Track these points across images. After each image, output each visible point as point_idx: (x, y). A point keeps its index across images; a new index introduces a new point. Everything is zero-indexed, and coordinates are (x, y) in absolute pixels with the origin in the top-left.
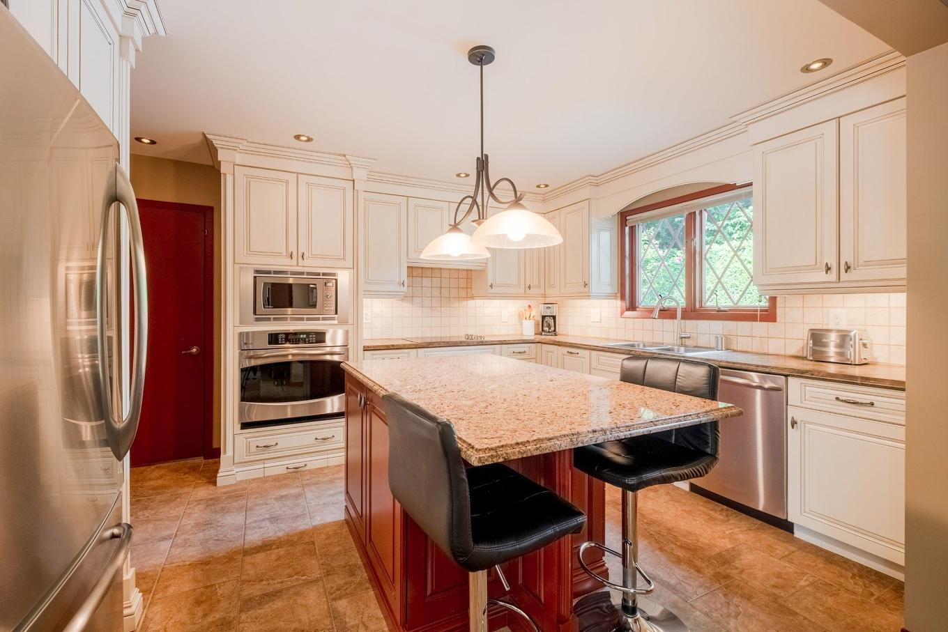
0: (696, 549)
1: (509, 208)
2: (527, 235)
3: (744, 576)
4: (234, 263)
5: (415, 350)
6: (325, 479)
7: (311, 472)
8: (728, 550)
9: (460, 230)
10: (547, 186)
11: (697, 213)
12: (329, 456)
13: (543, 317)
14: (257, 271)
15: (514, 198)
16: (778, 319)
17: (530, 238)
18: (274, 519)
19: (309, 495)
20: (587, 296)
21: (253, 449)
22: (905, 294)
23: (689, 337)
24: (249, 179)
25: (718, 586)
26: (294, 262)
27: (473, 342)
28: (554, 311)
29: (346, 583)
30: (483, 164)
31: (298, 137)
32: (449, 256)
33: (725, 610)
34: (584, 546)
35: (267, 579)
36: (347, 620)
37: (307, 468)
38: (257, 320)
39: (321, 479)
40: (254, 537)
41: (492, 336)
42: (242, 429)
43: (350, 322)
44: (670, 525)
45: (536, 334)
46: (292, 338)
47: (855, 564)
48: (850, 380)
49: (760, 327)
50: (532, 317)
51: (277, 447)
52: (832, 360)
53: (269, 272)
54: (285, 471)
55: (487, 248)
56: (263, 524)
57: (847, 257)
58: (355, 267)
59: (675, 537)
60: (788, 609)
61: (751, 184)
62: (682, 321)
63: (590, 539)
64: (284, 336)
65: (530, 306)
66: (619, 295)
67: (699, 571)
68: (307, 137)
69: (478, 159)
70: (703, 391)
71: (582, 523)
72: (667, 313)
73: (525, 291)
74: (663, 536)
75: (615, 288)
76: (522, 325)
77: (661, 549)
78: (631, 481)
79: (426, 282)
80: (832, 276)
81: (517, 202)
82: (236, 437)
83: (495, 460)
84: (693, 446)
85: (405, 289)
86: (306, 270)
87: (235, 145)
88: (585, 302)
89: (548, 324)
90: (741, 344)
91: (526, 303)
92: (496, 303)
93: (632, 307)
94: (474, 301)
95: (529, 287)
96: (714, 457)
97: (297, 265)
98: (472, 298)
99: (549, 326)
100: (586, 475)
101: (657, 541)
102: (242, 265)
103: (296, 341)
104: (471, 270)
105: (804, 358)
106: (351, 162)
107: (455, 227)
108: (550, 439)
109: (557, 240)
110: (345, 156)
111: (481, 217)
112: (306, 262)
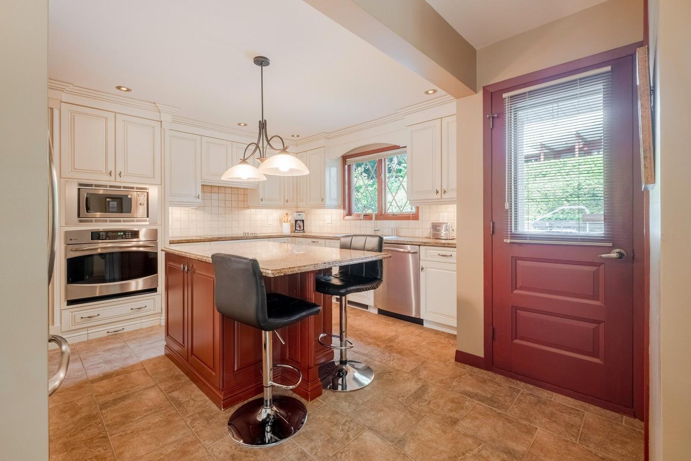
0: (378, 338)
1: (279, 153)
2: (290, 169)
3: (399, 345)
4: (60, 178)
5: (209, 242)
6: (141, 336)
7: (128, 333)
8: (393, 336)
9: (247, 163)
10: (298, 136)
11: (383, 160)
12: (142, 321)
13: (296, 221)
14: (80, 185)
15: (282, 148)
16: (420, 219)
17: (292, 170)
18: (108, 362)
19: (132, 346)
20: (323, 206)
21: (78, 319)
22: (456, 205)
23: (379, 230)
24: (73, 114)
25: (387, 350)
26: (113, 178)
27: (250, 237)
28: (303, 217)
29: (175, 384)
30: (263, 125)
31: (119, 88)
32: (240, 178)
33: (389, 359)
34: (322, 335)
35: (115, 392)
36: (181, 400)
37: (124, 331)
38: (81, 221)
39: (138, 336)
40: (94, 373)
41: (262, 233)
42: (68, 305)
43: (159, 223)
44: (366, 330)
45: (291, 232)
46: (110, 235)
47: (446, 333)
48: (444, 246)
49: (412, 223)
50: (288, 220)
51: (99, 317)
52: (443, 238)
53: (91, 185)
54: (106, 335)
55: (265, 175)
56: (100, 365)
57: (445, 187)
58: (162, 184)
59: (369, 335)
60: (416, 354)
61: (406, 147)
62: (376, 221)
63: (324, 332)
64: (104, 234)
65: (287, 214)
66: (342, 206)
67: (378, 346)
68: (127, 88)
69: (260, 122)
70: (376, 249)
71: (320, 310)
72: (367, 217)
73: (284, 204)
74: (363, 335)
75: (340, 202)
76: (282, 226)
77: (361, 341)
78: (343, 291)
79: (214, 196)
80: (439, 196)
81: (284, 150)
82: (63, 311)
83: (280, 275)
84: (372, 276)
85: (200, 200)
86: (122, 185)
87: (63, 87)
88: (322, 211)
89: (299, 226)
90: (404, 232)
91: (285, 211)
92: (264, 211)
93: (350, 214)
94: (249, 210)
95: (287, 201)
96: (381, 280)
97: (115, 181)
98: (248, 208)
99: (300, 227)
100: (322, 294)
101: (359, 337)
102: (67, 180)
103: (115, 237)
104: (247, 189)
105: (430, 238)
106: (160, 108)
107: (244, 161)
108: (305, 266)
109: (306, 172)
110: (155, 104)
111: (262, 158)
112: (123, 179)
